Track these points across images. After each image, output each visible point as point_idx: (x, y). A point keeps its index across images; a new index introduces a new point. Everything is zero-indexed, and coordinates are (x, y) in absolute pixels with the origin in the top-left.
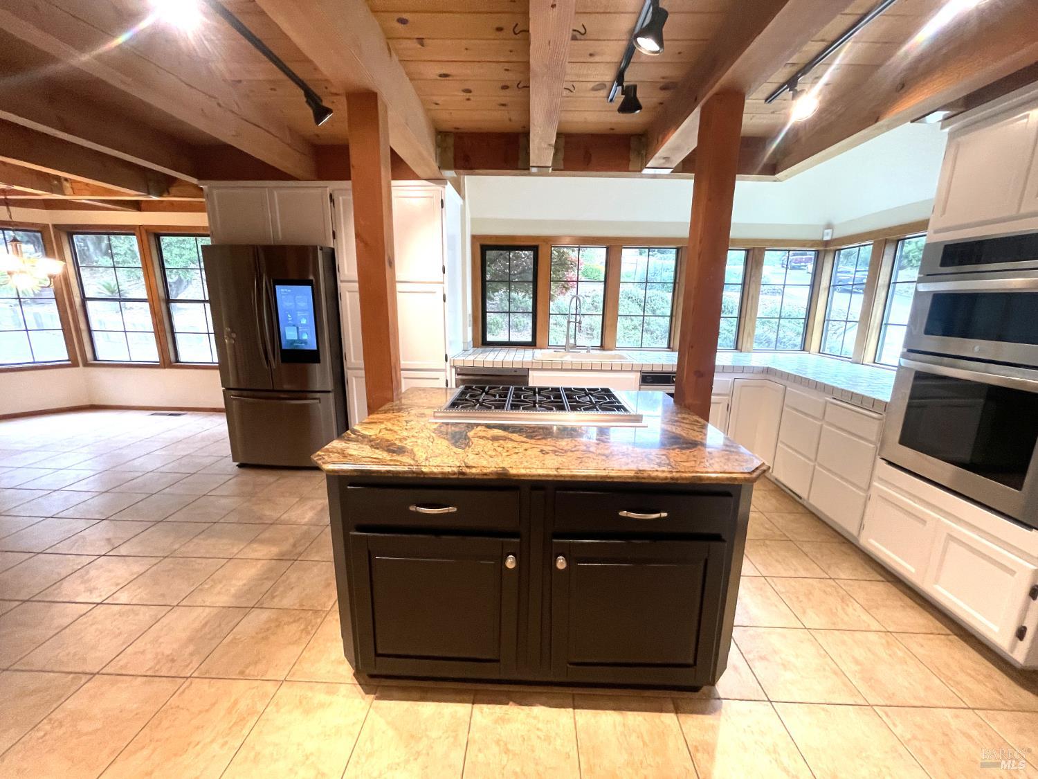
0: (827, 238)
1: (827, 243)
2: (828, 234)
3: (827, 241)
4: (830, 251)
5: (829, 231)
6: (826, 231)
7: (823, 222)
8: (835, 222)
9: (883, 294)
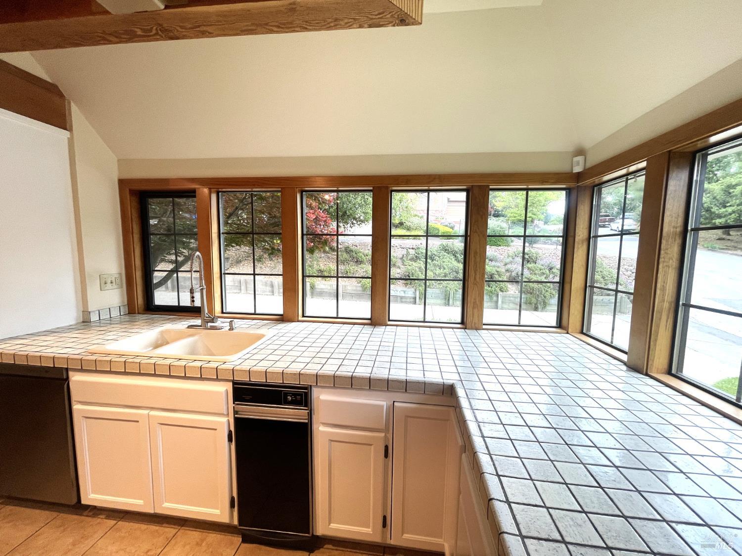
0: (577, 169)
1: (579, 176)
2: (578, 163)
3: (579, 173)
4: (585, 187)
5: (580, 159)
6: (576, 159)
7: (571, 149)
8: (588, 144)
9: (675, 250)
